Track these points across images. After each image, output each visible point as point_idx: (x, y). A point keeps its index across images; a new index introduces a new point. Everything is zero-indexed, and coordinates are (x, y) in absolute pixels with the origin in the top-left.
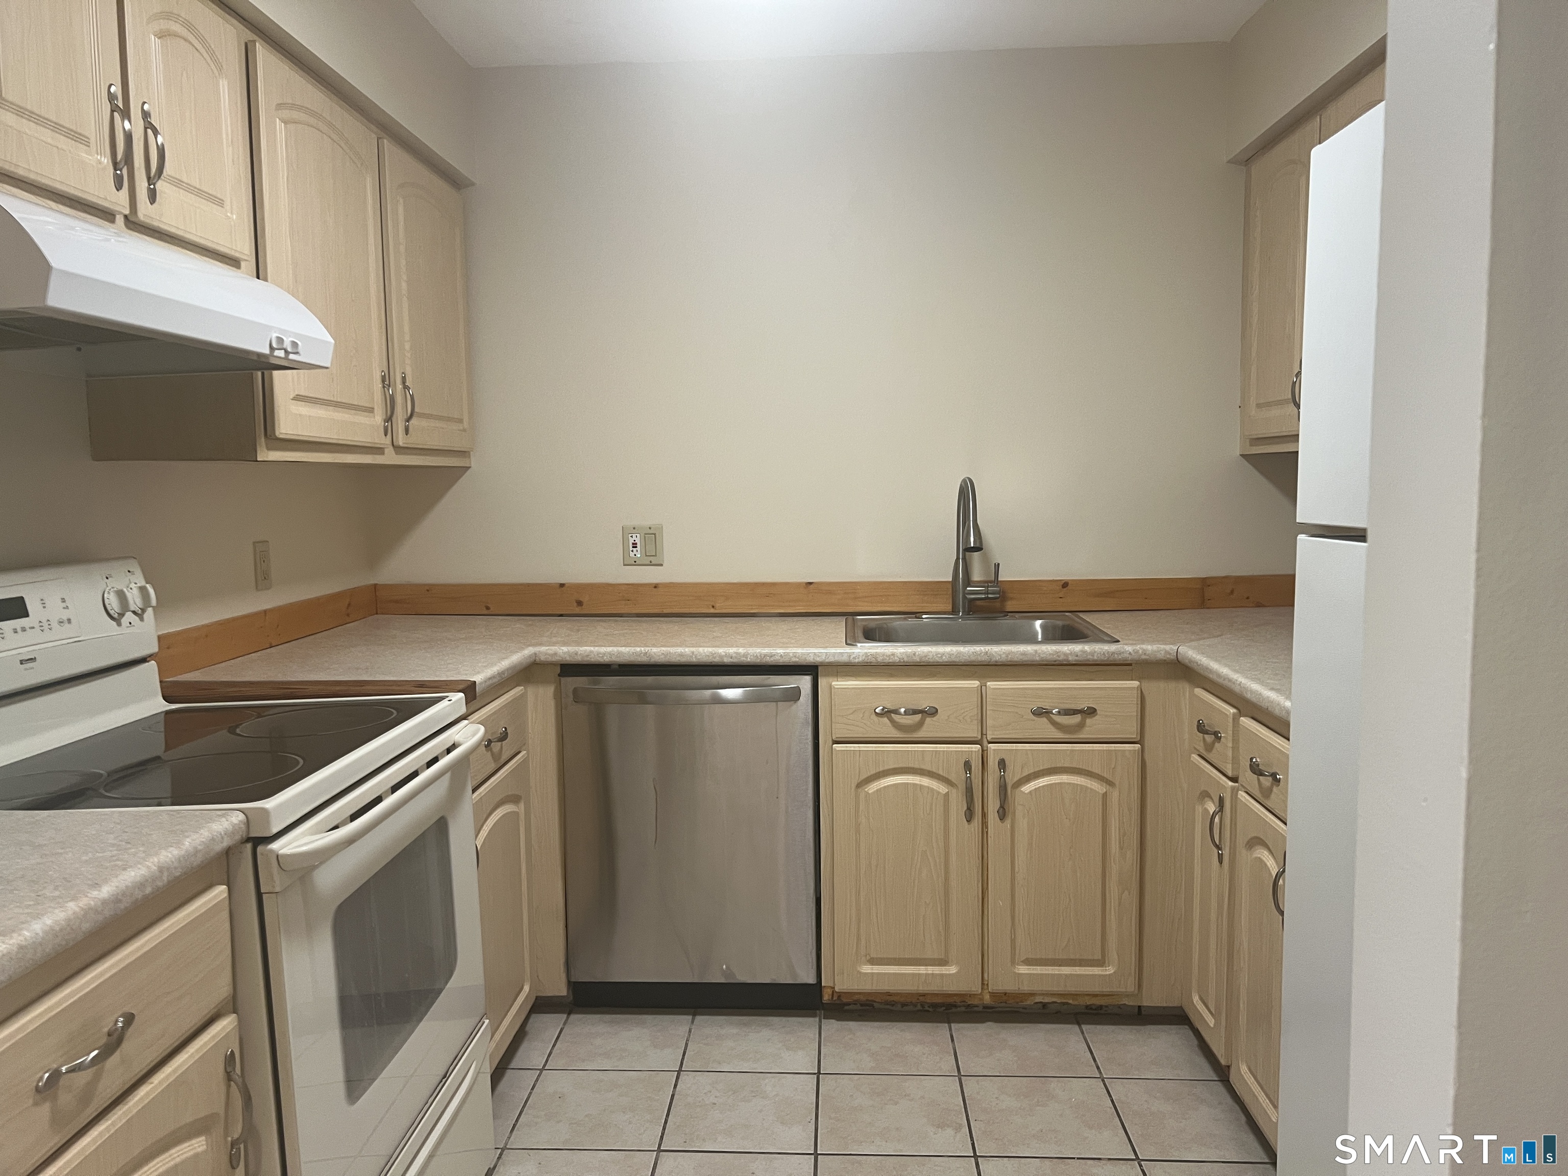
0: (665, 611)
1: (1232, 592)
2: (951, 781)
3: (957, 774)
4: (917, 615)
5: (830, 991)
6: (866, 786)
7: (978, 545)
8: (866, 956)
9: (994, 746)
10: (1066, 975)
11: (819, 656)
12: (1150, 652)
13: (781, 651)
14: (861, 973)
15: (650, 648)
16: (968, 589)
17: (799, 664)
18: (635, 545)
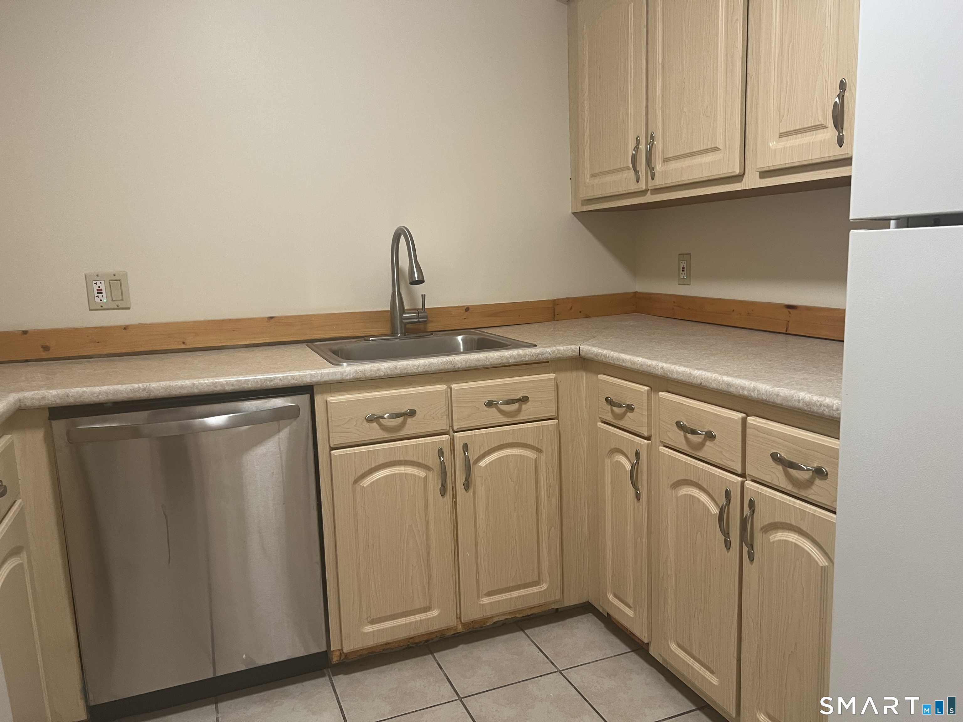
0: (137, 350)
1: (571, 309)
2: (429, 467)
3: (433, 461)
4: (365, 338)
5: (338, 653)
6: (361, 481)
7: (421, 279)
8: (367, 618)
9: (460, 434)
10: (515, 597)
11: (315, 377)
12: (562, 351)
13: (280, 375)
14: (364, 633)
15: (148, 384)
16: (404, 315)
17: (297, 385)
18: (100, 291)
